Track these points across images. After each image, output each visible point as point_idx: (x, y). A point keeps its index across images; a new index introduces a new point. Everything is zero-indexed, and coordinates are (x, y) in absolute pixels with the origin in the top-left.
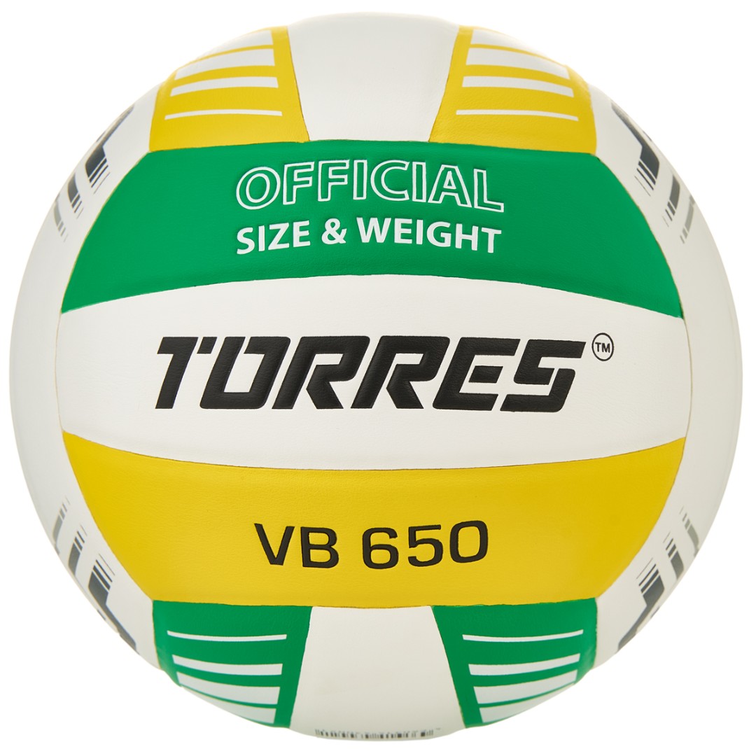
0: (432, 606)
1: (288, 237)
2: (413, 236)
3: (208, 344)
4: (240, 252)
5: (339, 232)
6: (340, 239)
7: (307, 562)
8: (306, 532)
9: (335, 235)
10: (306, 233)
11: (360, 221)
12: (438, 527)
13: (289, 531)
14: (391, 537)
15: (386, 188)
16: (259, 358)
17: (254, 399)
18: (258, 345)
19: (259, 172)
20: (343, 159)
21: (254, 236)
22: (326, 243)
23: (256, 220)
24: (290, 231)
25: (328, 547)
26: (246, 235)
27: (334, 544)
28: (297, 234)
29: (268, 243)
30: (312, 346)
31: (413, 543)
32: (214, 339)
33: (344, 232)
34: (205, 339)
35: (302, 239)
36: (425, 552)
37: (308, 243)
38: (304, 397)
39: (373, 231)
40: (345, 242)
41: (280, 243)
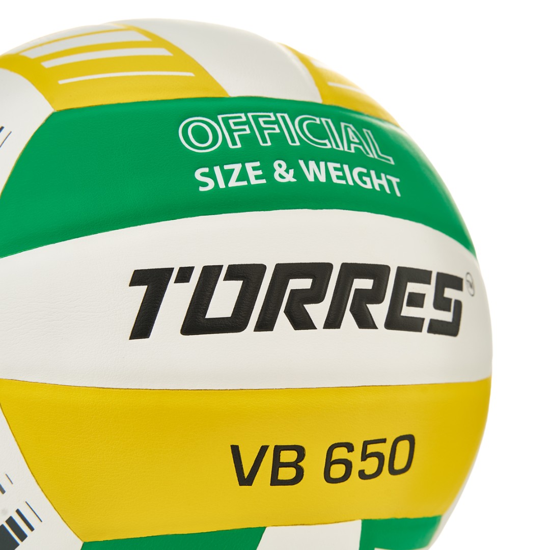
0: (362, 520)
1: (243, 176)
2: (344, 178)
3: (184, 275)
4: (202, 189)
5: (287, 171)
6: (290, 177)
7: (275, 481)
8: (278, 450)
9: (284, 174)
10: (260, 172)
11: (301, 162)
12: (384, 441)
13: (264, 449)
14: (348, 452)
15: (311, 137)
16: (237, 285)
17: (235, 323)
18: (235, 272)
19: (197, 122)
20: (267, 112)
21: (212, 175)
22: (279, 181)
23: (210, 161)
24: (243, 171)
25: (295, 465)
26: (203, 174)
27: (301, 461)
28: (252, 174)
29: (227, 181)
30: (285, 272)
31: (364, 457)
32: (191, 269)
33: (292, 171)
34: (181, 269)
35: (257, 177)
36: (371, 465)
37: (264, 181)
38: (282, 319)
39: (314, 172)
40: (295, 180)
41: (238, 180)
